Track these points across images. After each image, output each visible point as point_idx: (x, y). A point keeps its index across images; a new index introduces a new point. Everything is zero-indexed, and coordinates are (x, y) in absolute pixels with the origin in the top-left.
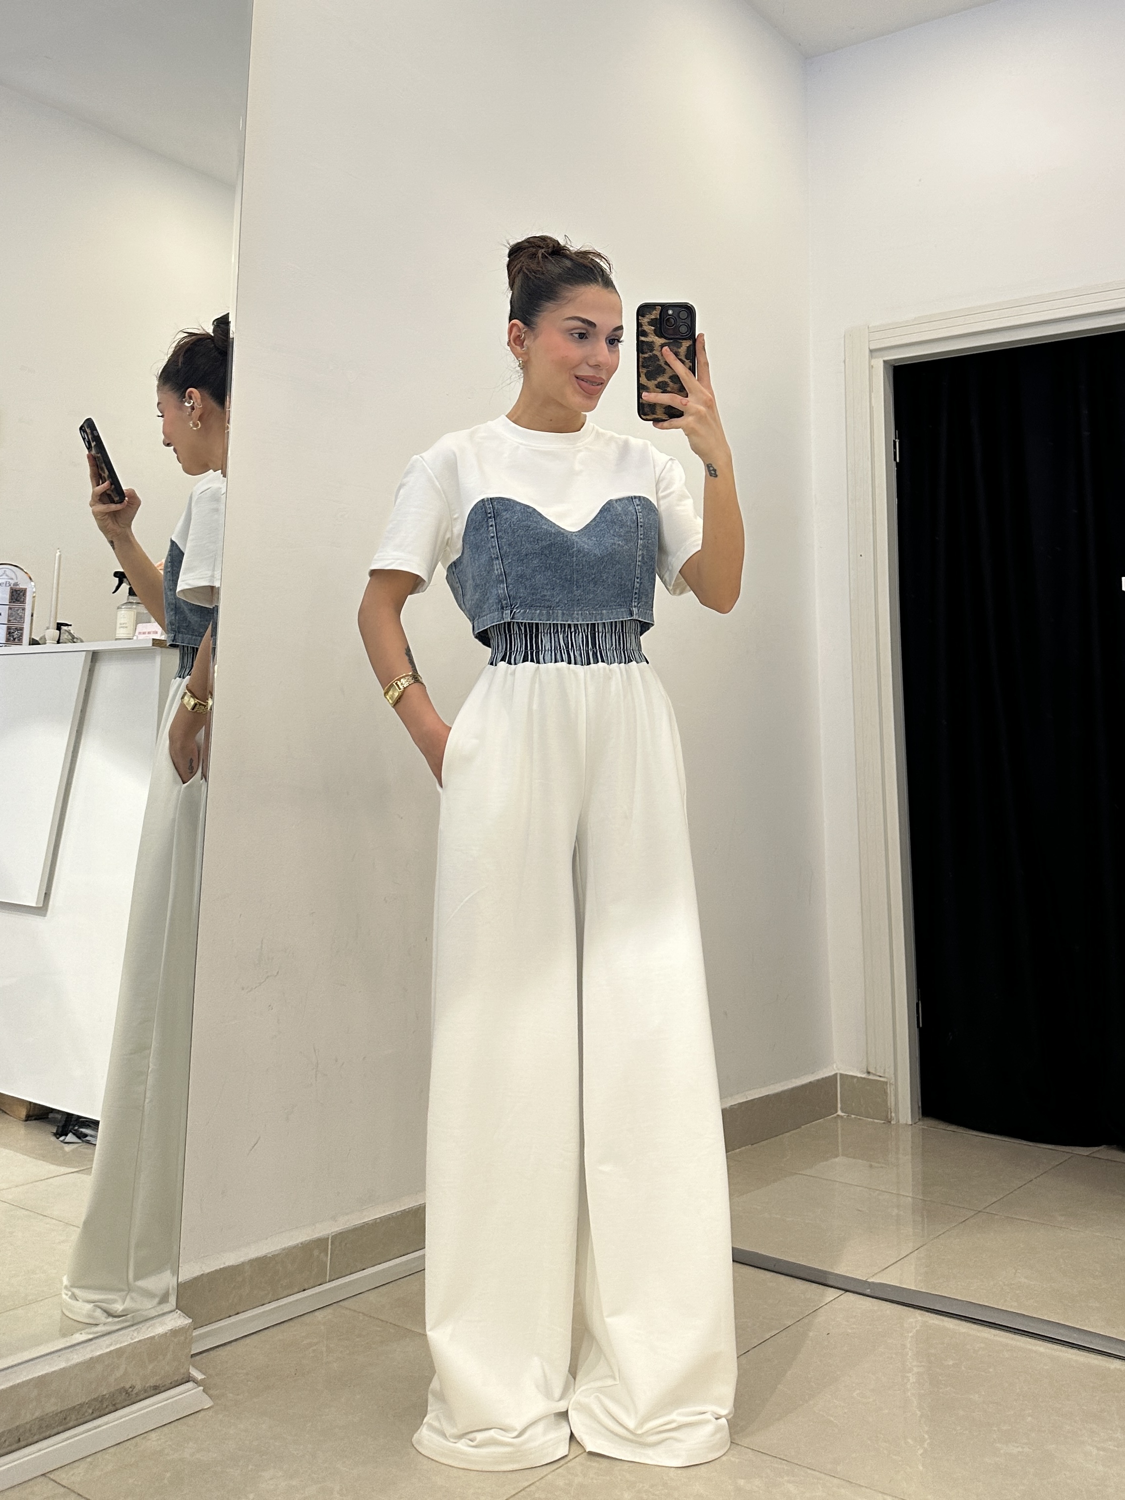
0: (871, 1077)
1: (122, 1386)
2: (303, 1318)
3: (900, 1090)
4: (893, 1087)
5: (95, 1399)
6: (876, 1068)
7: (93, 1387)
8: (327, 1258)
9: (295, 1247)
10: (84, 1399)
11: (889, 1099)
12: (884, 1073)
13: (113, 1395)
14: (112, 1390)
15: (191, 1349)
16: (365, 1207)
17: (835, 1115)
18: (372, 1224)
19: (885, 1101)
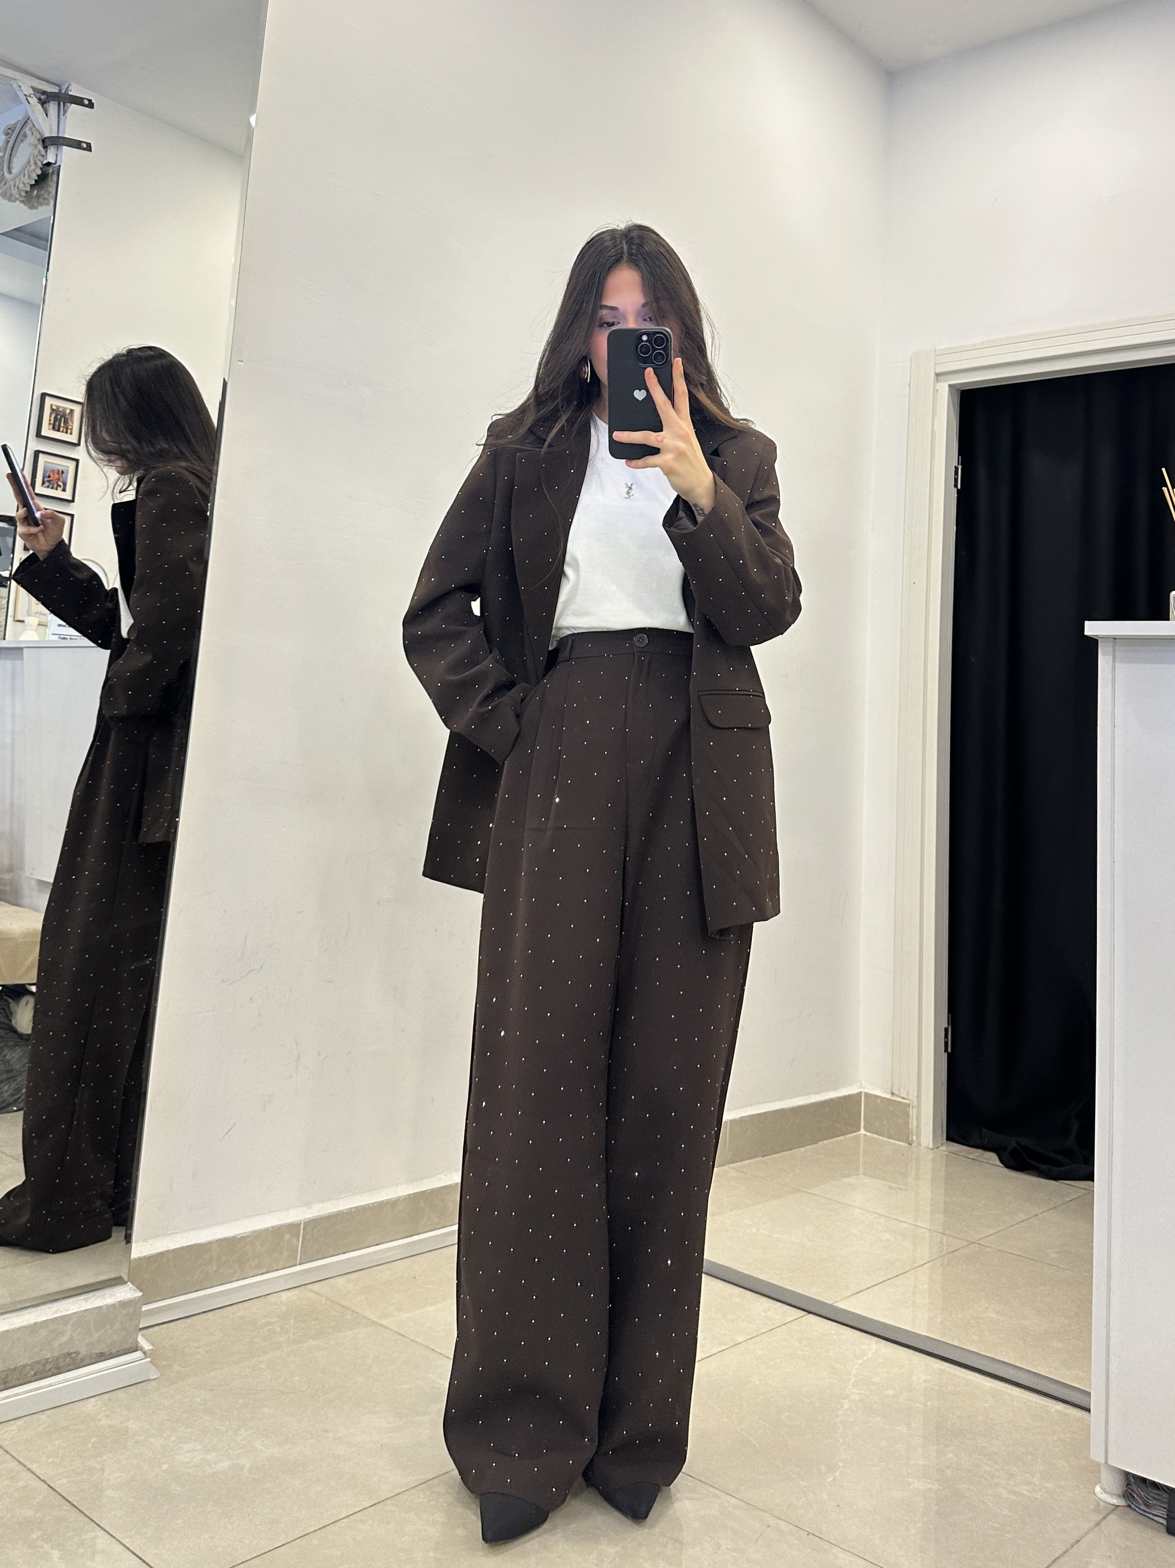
0: (894, 1098)
1: (66, 1351)
3: (923, 1112)
4: (915, 1110)
5: (37, 1362)
6: (899, 1090)
7: (36, 1350)
8: (299, 1242)
9: (266, 1230)
10: (26, 1361)
11: (910, 1120)
12: (908, 1095)
13: (57, 1359)
14: (56, 1354)
15: (139, 1323)
16: (342, 1195)
17: (857, 1133)
18: (348, 1213)
19: (907, 1123)
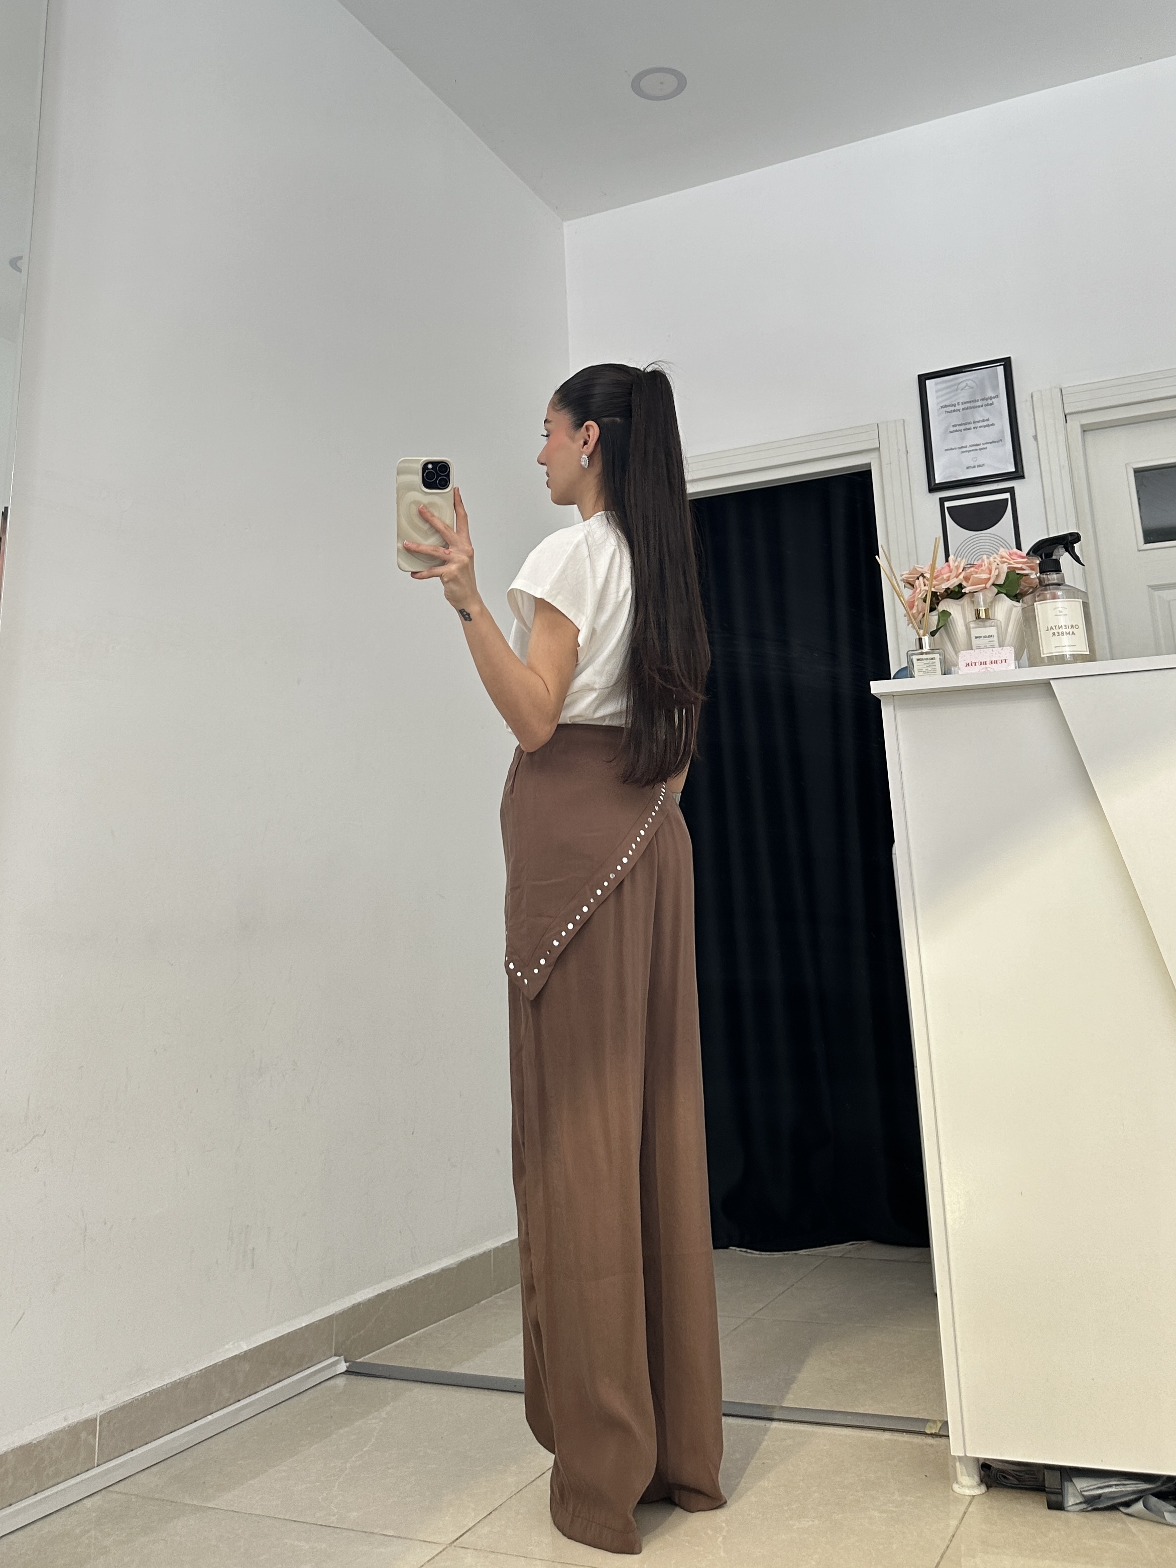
2: (69, 1508)
8: (96, 1438)
9: (61, 1430)
16: (133, 1382)
18: (141, 1399)
